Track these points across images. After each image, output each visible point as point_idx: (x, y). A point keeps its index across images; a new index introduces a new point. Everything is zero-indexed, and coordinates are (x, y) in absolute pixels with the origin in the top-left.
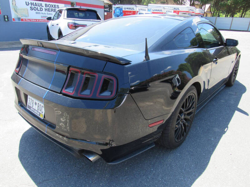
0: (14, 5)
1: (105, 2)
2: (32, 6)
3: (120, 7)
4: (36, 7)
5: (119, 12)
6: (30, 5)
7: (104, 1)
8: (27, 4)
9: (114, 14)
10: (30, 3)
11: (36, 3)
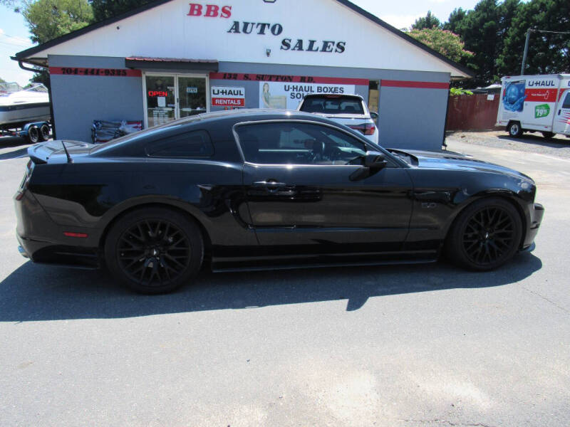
0: (266, 91)
1: (452, 75)
2: (296, 92)
3: (518, 82)
4: (301, 92)
5: (517, 92)
6: (291, 91)
7: (450, 73)
8: (287, 89)
9: (503, 99)
10: (291, 86)
11: (301, 87)
